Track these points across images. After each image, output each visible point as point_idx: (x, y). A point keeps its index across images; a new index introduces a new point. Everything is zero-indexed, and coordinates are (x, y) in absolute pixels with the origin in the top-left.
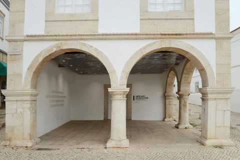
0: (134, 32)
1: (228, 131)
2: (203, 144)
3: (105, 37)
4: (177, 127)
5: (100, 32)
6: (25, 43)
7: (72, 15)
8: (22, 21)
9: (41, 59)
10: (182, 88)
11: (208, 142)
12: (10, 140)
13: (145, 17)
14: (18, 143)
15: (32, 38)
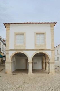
0: (33, 49)
1: (54, 71)
2: (49, 74)
3: (27, 50)
4: (45, 71)
5: (26, 49)
6: (10, 51)
7: (20, 45)
8: (9, 46)
9: (13, 55)
10: (46, 61)
11: (50, 73)
12: (7, 72)
13: (36, 46)
14: (8, 73)
15: (11, 50)
